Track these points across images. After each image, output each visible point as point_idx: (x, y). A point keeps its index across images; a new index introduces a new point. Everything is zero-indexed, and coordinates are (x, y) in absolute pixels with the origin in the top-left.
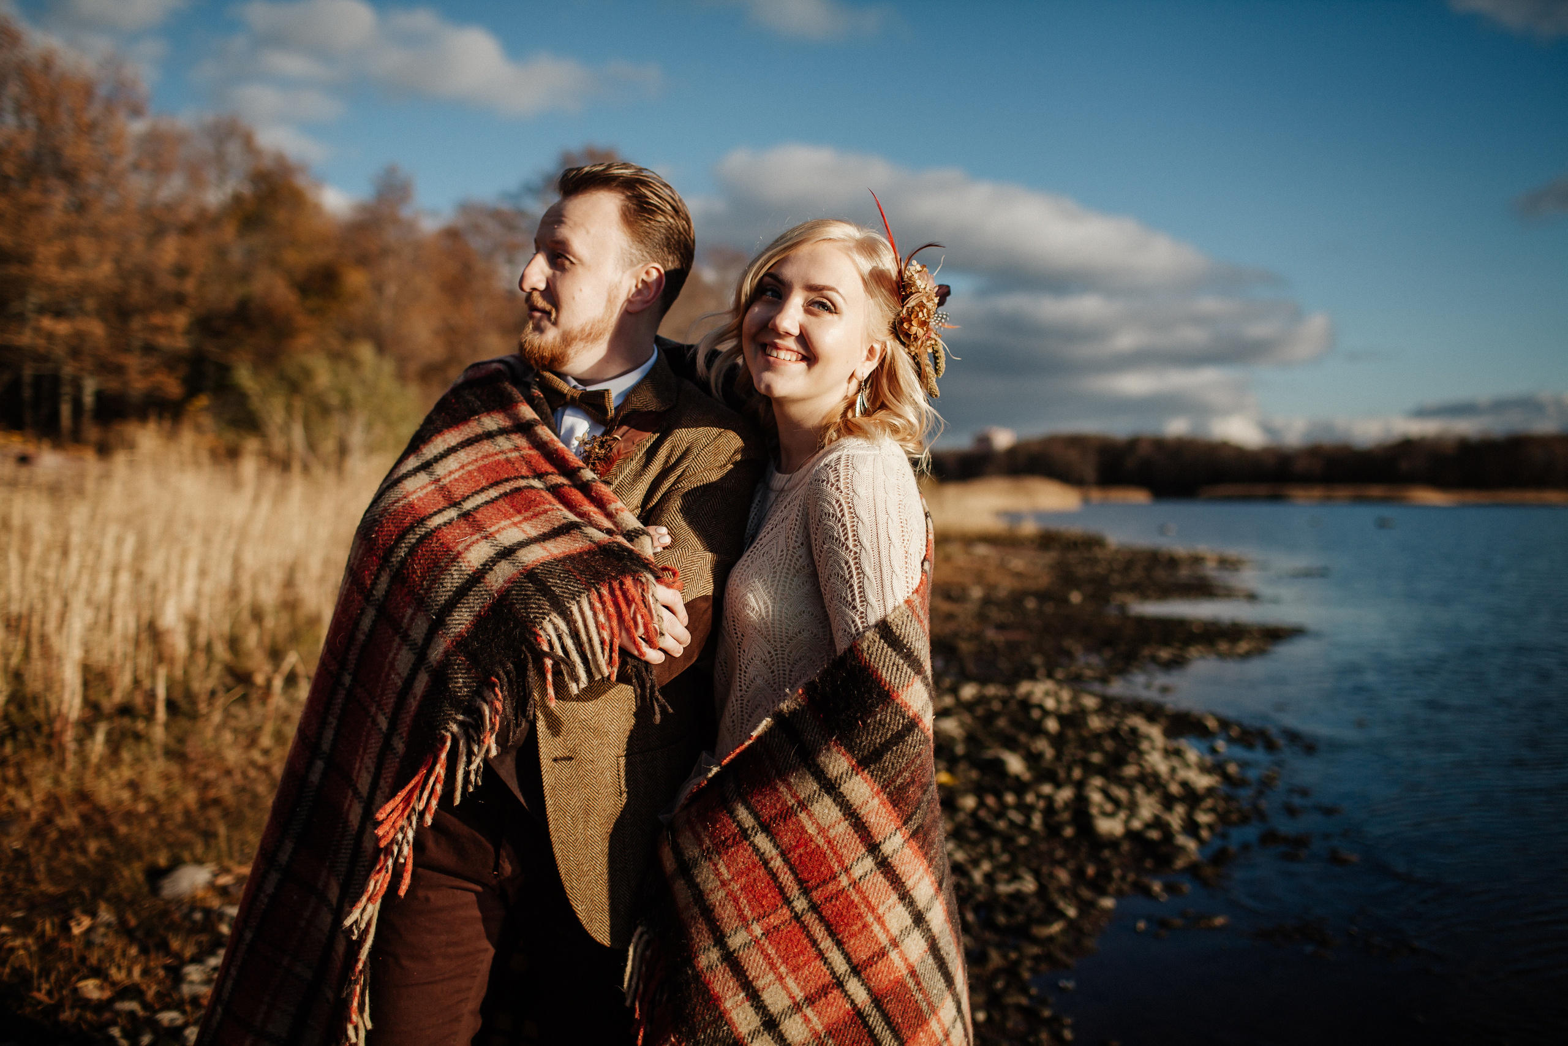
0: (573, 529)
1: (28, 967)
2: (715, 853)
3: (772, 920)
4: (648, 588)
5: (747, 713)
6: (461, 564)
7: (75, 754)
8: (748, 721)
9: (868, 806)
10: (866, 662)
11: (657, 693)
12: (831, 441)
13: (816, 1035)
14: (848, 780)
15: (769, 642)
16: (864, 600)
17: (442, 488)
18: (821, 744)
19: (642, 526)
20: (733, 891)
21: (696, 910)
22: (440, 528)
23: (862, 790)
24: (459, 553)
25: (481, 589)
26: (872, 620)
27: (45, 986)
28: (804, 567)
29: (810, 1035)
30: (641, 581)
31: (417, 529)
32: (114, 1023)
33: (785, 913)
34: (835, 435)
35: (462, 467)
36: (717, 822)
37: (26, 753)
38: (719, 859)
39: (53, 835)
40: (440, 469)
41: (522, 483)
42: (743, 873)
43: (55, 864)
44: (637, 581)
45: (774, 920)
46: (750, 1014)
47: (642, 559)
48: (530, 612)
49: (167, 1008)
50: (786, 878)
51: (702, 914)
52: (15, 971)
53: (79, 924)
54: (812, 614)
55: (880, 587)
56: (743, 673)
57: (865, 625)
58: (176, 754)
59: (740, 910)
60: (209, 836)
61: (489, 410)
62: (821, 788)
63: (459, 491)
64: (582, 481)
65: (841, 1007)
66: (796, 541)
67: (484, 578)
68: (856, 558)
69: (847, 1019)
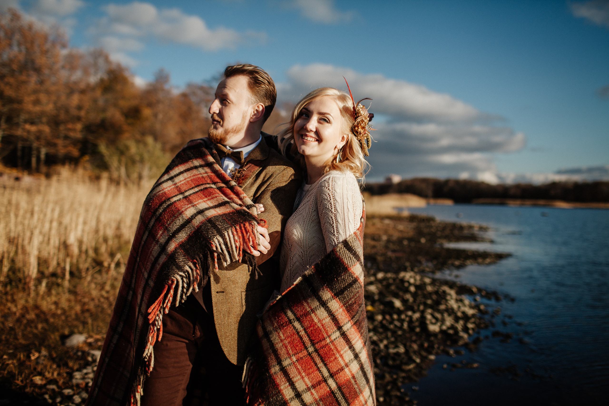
0: (227, 204)
1: (14, 371)
2: (278, 329)
3: (300, 355)
4: (254, 227)
5: (292, 275)
6: (183, 216)
7: (34, 291)
8: (293, 279)
9: (338, 311)
10: (338, 256)
11: (257, 267)
12: (327, 172)
13: (316, 400)
14: (330, 301)
15: (302, 248)
16: (338, 232)
17: (177, 187)
18: (321, 287)
19: (253, 204)
20: (285, 344)
21: (270, 351)
22: (176, 202)
23: (336, 305)
24: (183, 212)
25: (190, 225)
26: (341, 240)
27: (20, 379)
28: (315, 220)
29: (313, 400)
30: (252, 224)
31: (167, 202)
32: (46, 393)
33: (305, 352)
34: (328, 169)
35: (185, 179)
36: (279, 317)
37: (15, 290)
38: (280, 331)
39: (25, 321)
40: (177, 180)
41: (208, 186)
42: (289, 337)
43: (25, 333)
44: (250, 224)
45: (301, 355)
46: (290, 391)
47: (252, 216)
48: (209, 235)
49: (67, 388)
50: (306, 339)
51: (273, 352)
52: (9, 373)
53: (34, 355)
54: (318, 238)
55: (344, 227)
56: (291, 260)
57: (338, 242)
58: (73, 292)
59: (288, 351)
60: (85, 323)
61: (196, 158)
62: (320, 304)
63: (183, 188)
64: (231, 186)
65: (325, 390)
66: (312, 210)
67: (192, 221)
68: (335, 216)
69: (328, 394)
